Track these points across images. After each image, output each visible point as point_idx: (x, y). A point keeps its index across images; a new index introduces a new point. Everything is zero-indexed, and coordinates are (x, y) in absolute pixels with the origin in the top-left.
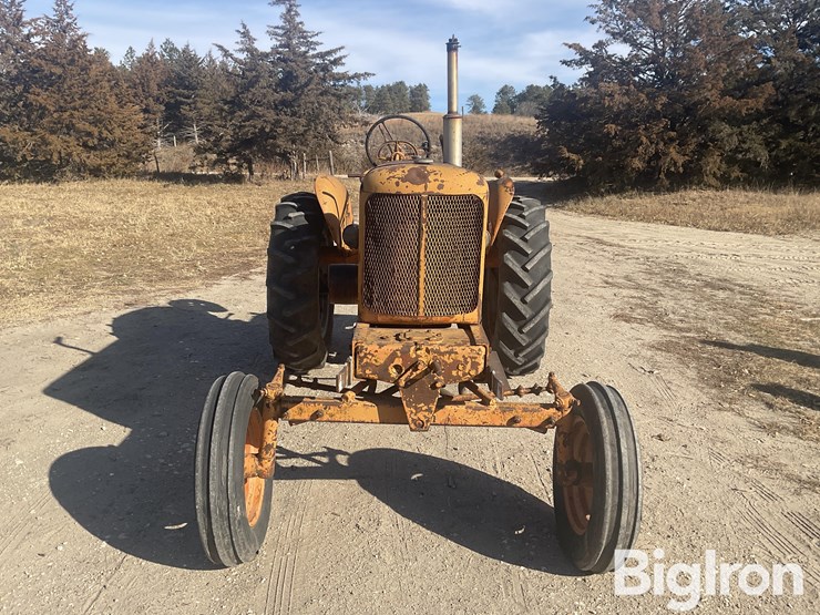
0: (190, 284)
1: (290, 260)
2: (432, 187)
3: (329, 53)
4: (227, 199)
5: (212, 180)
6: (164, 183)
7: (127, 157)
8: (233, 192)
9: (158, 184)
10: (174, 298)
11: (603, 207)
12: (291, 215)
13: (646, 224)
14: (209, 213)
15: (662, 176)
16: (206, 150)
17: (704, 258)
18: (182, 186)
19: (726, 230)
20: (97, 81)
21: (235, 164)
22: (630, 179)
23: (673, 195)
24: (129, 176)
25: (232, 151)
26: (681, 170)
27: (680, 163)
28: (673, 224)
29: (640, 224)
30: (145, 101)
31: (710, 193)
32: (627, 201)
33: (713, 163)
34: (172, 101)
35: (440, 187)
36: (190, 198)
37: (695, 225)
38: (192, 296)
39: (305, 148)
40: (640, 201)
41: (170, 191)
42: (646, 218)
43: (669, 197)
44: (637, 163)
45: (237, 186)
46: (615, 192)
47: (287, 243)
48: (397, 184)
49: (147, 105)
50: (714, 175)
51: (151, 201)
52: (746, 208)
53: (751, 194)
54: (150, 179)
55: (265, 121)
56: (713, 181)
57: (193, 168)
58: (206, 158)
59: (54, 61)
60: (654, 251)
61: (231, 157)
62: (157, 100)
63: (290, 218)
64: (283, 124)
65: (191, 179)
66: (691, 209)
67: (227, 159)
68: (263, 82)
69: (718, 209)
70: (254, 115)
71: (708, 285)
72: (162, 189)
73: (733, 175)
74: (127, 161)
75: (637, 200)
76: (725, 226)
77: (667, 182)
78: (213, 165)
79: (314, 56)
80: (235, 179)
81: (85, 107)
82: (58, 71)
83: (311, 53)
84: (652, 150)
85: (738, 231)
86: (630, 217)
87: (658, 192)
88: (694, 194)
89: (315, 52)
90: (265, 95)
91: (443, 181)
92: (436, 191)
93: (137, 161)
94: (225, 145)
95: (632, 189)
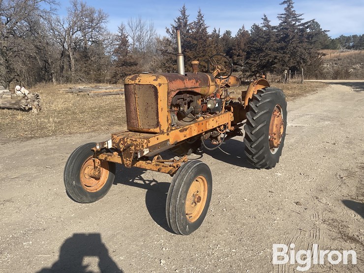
3: (307, 23)
20: (210, 45)
25: (257, 71)
30: (238, 52)
34: (250, 50)
35: (139, 82)
49: (239, 53)
55: (270, 57)
59: (195, 39)
62: (243, 51)
64: (278, 58)
68: (272, 40)
70: (267, 55)
79: (299, 25)
81: (204, 56)
82: (195, 42)
83: (298, 24)
89: (300, 24)
90: (272, 46)
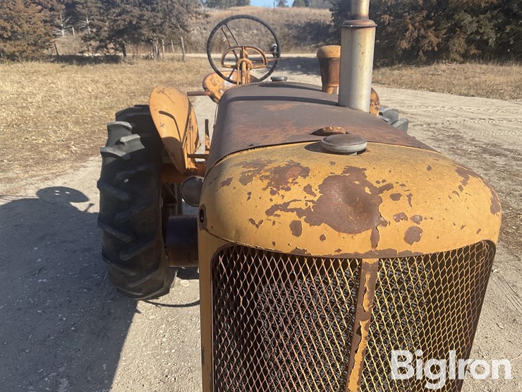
0: (60, 167)
1: (125, 197)
2: (392, 238)
4: (106, 77)
5: (96, 61)
6: (62, 64)
7: (35, 45)
8: (112, 70)
9: (57, 65)
10: (43, 186)
11: (380, 77)
12: (124, 139)
13: (413, 91)
14: (90, 89)
15: (421, 53)
16: (90, 39)
17: (469, 123)
18: (75, 67)
19: (473, 96)
21: (113, 48)
22: (398, 56)
23: (428, 67)
24: (37, 59)
25: (110, 38)
26: (436, 49)
27: (435, 44)
28: (433, 91)
29: (410, 91)
30: (51, 3)
31: (454, 65)
32: (396, 72)
33: (459, 44)
34: (70, 2)
35: (413, 235)
36: (79, 77)
37: (450, 92)
38: (59, 183)
39: (163, 36)
40: (405, 72)
41: (66, 71)
42: (413, 86)
43: (426, 69)
44: (405, 45)
45: (115, 65)
46: (387, 66)
47: (119, 176)
48: (296, 229)
49: (52, 5)
50: (459, 53)
51: (50, 79)
52: (483, 78)
53: (484, 66)
54: (52, 62)
55: (132, 16)
56: (457, 57)
57: (82, 52)
58: (91, 45)
60: (429, 116)
61: (109, 43)
62: (59, 1)
63: (123, 143)
64: (145, 17)
65: (82, 61)
66: (444, 79)
67: (106, 45)
69: (463, 79)
70: (124, 12)
71: (485, 151)
72: (60, 69)
73: (472, 52)
74: (34, 48)
75: (404, 72)
76: (472, 92)
77: (424, 59)
78: (97, 49)
80: (114, 60)
84: (415, 34)
85: (481, 96)
86: (401, 85)
87: (418, 66)
88: (443, 67)
91: (418, 220)
92: (402, 247)
93: (43, 47)
94: (104, 34)
95: (399, 63)
